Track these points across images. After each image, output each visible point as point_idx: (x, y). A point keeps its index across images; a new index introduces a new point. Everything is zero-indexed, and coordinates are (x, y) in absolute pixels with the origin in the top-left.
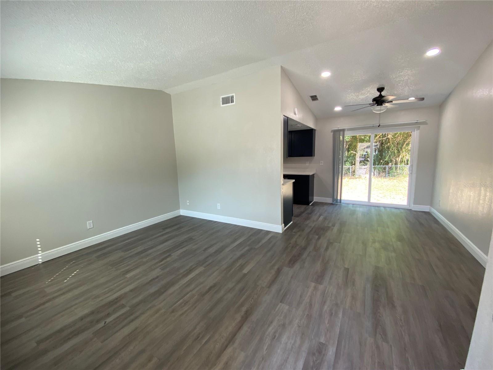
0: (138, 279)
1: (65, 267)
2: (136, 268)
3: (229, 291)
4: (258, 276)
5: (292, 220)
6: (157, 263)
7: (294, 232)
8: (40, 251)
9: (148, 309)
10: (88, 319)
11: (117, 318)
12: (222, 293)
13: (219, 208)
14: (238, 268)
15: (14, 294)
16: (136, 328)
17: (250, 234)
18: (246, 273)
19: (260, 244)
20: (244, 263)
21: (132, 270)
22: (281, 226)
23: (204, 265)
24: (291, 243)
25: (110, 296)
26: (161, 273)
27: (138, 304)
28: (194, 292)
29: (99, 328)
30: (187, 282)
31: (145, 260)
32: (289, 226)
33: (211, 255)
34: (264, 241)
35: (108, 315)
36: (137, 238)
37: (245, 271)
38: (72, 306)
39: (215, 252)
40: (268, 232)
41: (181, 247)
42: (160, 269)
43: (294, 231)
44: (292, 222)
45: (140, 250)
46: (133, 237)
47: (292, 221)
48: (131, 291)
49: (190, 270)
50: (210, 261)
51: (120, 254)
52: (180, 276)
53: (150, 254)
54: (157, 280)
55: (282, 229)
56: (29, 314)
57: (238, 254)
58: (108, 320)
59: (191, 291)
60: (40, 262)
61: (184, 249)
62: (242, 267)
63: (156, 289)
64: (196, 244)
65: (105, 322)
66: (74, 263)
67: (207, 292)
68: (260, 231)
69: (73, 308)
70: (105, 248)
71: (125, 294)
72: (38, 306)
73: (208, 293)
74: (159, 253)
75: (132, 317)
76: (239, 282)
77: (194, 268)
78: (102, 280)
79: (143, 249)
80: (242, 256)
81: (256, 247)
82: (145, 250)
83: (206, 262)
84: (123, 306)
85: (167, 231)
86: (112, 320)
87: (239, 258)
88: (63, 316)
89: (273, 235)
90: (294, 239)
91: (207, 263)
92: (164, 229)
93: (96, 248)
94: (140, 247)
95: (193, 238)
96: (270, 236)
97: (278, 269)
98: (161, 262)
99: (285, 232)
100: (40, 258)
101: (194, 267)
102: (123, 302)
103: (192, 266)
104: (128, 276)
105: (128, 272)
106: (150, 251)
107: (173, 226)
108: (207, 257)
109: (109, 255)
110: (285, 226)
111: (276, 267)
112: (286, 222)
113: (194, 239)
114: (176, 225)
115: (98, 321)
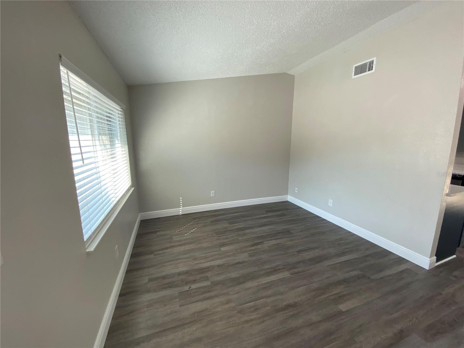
0: (228, 256)
1: (191, 223)
2: (231, 244)
3: (310, 325)
4: (360, 326)
5: (457, 252)
6: (248, 246)
7: (455, 277)
8: (181, 206)
9: (222, 294)
10: (182, 277)
11: (199, 288)
12: (299, 322)
13: (330, 204)
14: (332, 297)
15: (158, 233)
16: (206, 309)
17: (368, 252)
18: (344, 310)
19: (381, 275)
20: (345, 293)
21: (227, 244)
22: (429, 259)
23: (292, 271)
24: (441, 294)
25: (204, 263)
26: (247, 259)
27: (218, 283)
28: (269, 300)
29: (184, 291)
30: (266, 283)
31: (240, 238)
32: (446, 262)
33: (303, 262)
34: (389, 272)
35: (194, 281)
36: (243, 213)
37: (343, 307)
38: (180, 259)
39: (310, 260)
40: (401, 260)
41: (276, 237)
42: (248, 254)
43: (456, 273)
44: (455, 256)
45: (240, 226)
46: (241, 212)
47: (454, 254)
48: (219, 266)
49: (275, 270)
50: (300, 270)
51: (225, 225)
52: (262, 272)
53: (246, 234)
54: (241, 265)
55: (430, 265)
56: (157, 252)
57: (341, 276)
58: (193, 286)
59: (266, 297)
60: (181, 213)
61: (278, 241)
62: (340, 298)
63: (237, 275)
64: (292, 240)
65: (190, 287)
66: (197, 221)
67: (283, 309)
68: (385, 253)
69: (179, 261)
70: (219, 215)
71: (214, 267)
72: (164, 249)
73: (284, 312)
74: (254, 236)
75: (208, 295)
76: (328, 318)
77: (279, 269)
78: (205, 245)
79: (243, 226)
80: (345, 281)
81: (372, 277)
82: (245, 229)
83: (295, 268)
84: (207, 279)
85: (270, 214)
86: (195, 289)
87: (339, 283)
88: (171, 265)
89: (409, 268)
90: (450, 290)
91: (296, 270)
92: (268, 212)
93: (214, 214)
94: (242, 223)
95: (292, 231)
96: (403, 267)
97: (401, 331)
98: (252, 246)
99: (435, 271)
100: (181, 211)
101: (280, 267)
102: (209, 274)
103: (278, 266)
104: (223, 249)
105: (224, 245)
106: (248, 231)
107: (276, 211)
108: (299, 262)
109: (218, 222)
110: (438, 261)
111: (398, 327)
112: (440, 254)
113: (292, 233)
114: (279, 210)
115: (187, 283)
